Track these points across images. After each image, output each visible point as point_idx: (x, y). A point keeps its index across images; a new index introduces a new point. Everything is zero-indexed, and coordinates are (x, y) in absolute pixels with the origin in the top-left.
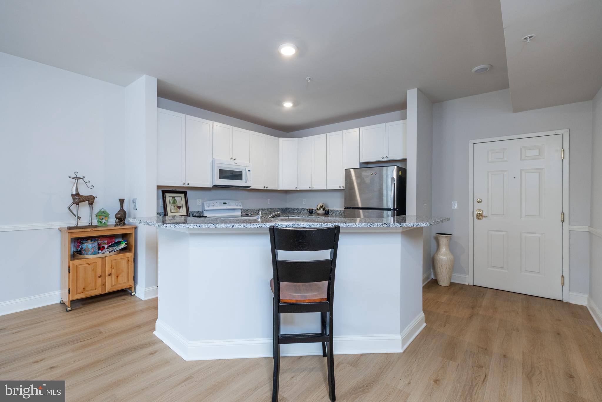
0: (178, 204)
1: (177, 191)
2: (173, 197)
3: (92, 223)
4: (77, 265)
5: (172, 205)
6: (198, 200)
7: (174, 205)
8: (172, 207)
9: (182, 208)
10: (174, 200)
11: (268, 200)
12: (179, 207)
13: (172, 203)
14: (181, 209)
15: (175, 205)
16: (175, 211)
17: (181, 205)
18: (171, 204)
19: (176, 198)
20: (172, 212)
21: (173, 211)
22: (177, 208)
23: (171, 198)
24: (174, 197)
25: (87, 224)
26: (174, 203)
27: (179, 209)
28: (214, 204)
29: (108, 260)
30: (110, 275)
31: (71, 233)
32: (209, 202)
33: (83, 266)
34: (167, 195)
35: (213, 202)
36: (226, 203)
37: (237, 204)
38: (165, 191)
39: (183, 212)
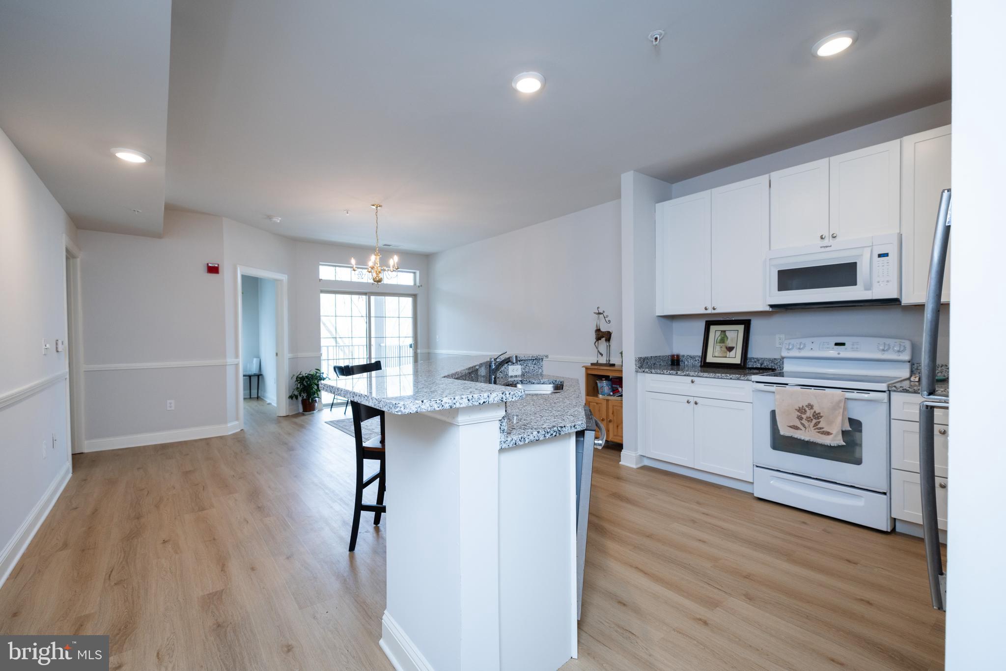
0: (730, 343)
1: (733, 320)
2: (722, 331)
3: (609, 361)
4: (589, 402)
5: (718, 344)
6: (777, 336)
7: (721, 345)
8: (718, 348)
9: (734, 351)
10: (723, 336)
12: (730, 349)
13: (718, 341)
14: (732, 353)
15: (723, 344)
16: (721, 356)
17: (734, 346)
18: (716, 343)
19: (728, 334)
20: (715, 357)
21: (716, 355)
22: (726, 350)
23: (718, 333)
24: (724, 332)
25: (605, 362)
26: (722, 341)
27: (728, 352)
28: (805, 344)
29: (610, 403)
30: (610, 421)
31: (587, 369)
32: (792, 341)
33: (593, 404)
34: (713, 328)
35: (803, 340)
36: (843, 344)
37: (881, 348)
38: (712, 321)
39: (735, 358)
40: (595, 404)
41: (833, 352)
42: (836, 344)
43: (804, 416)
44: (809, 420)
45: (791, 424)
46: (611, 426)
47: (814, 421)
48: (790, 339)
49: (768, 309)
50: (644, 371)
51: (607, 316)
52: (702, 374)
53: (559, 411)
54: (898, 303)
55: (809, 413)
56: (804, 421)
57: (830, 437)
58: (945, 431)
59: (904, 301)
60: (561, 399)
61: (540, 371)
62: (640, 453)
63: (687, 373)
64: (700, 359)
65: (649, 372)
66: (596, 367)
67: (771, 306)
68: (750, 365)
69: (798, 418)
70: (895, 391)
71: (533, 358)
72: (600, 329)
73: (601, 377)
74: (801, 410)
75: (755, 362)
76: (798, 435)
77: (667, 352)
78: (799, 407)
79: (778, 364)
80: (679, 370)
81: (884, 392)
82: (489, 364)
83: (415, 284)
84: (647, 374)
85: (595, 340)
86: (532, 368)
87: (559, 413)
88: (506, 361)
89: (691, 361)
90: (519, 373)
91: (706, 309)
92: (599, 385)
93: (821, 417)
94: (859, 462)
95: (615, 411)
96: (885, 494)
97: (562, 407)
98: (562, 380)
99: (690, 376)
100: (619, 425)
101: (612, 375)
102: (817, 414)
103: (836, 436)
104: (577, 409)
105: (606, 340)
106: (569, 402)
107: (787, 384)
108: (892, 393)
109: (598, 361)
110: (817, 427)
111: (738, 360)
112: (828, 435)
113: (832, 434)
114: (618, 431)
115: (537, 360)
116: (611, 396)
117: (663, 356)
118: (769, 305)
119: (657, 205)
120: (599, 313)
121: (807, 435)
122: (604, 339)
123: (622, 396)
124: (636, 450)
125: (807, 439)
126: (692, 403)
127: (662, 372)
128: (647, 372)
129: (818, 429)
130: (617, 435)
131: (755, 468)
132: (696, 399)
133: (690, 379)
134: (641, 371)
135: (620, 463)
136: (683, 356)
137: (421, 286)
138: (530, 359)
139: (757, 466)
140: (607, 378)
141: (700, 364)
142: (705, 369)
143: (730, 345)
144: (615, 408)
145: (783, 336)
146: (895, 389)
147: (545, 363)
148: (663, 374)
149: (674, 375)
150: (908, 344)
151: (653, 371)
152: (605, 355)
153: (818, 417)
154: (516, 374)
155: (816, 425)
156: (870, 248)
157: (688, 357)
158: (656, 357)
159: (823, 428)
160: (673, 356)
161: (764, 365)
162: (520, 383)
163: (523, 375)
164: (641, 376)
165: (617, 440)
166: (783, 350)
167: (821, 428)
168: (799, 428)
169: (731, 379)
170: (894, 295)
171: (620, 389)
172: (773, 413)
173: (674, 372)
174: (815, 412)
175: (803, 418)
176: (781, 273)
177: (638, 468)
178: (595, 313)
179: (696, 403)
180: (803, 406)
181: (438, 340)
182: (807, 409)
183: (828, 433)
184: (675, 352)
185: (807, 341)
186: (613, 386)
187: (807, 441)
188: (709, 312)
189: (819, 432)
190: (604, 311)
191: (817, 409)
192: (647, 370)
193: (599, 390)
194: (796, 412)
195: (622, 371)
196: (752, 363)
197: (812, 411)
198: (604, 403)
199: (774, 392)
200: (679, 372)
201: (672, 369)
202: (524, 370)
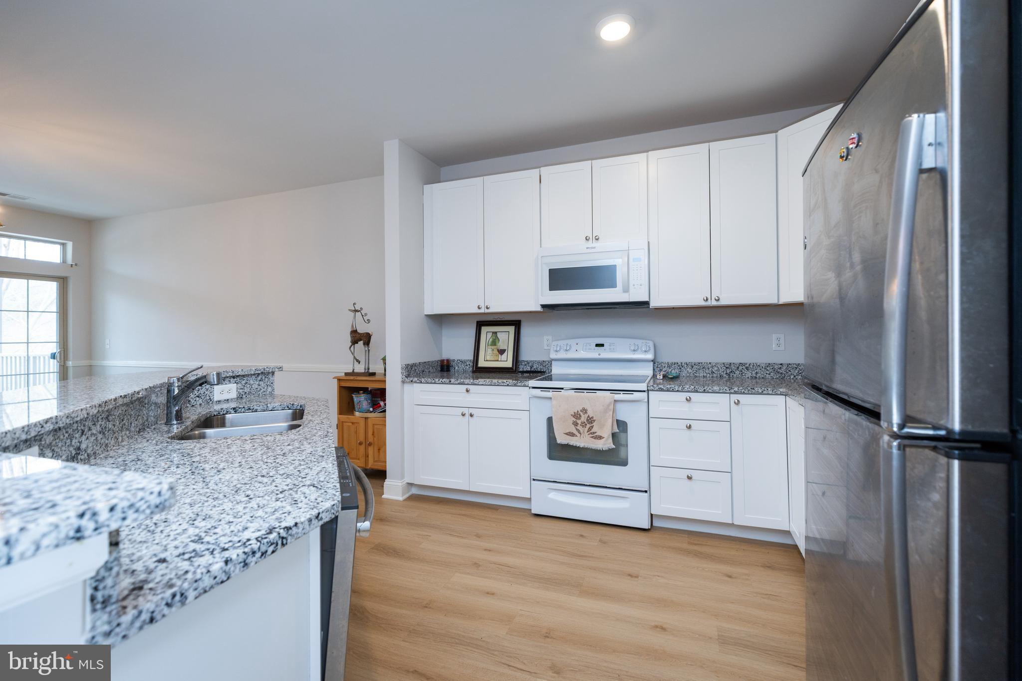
0: (501, 346)
1: (503, 321)
2: (493, 332)
3: (368, 369)
4: (342, 422)
5: (490, 347)
6: (545, 338)
7: (493, 347)
8: (489, 351)
9: (505, 354)
10: (494, 338)
11: (773, 335)
12: (502, 352)
13: (490, 343)
14: (504, 356)
15: (495, 347)
16: (494, 359)
17: (505, 348)
18: (488, 345)
19: (499, 335)
20: (486, 360)
21: (488, 359)
22: (497, 353)
23: (490, 335)
24: (495, 333)
25: (363, 371)
26: (494, 343)
27: (500, 355)
28: (570, 346)
29: (370, 422)
30: (370, 444)
31: (339, 380)
32: (561, 343)
33: (347, 424)
34: (484, 330)
35: (570, 342)
36: (602, 345)
37: (632, 348)
38: (483, 322)
39: (507, 361)
40: (351, 424)
41: (595, 354)
42: (597, 345)
43: (579, 422)
44: (584, 425)
45: (567, 431)
46: (371, 450)
47: (588, 426)
48: (558, 340)
49: (539, 309)
50: (412, 381)
51: (366, 314)
52: (478, 381)
53: (288, 476)
54: (646, 306)
55: (584, 418)
56: (579, 427)
57: (603, 440)
58: (690, 425)
59: (653, 304)
60: (297, 444)
61: (270, 389)
62: (408, 480)
63: (462, 380)
64: (471, 364)
65: (418, 381)
66: (352, 378)
67: (543, 306)
68: (521, 368)
69: (573, 424)
70: (653, 390)
71: (257, 372)
72: (356, 330)
73: (357, 390)
74: (577, 416)
75: (525, 365)
76: (574, 441)
77: (435, 357)
78: (575, 413)
79: (547, 366)
80: (451, 378)
81: (644, 391)
82: (169, 387)
83: (64, 261)
84: (415, 385)
85: (350, 344)
86: (256, 386)
87: (289, 481)
88: (201, 382)
89: (462, 366)
90: (234, 395)
91: (479, 308)
92: (355, 399)
93: (594, 421)
94: (624, 463)
95: (375, 430)
96: (646, 492)
97: (297, 463)
98: (302, 402)
99: (464, 384)
100: (381, 448)
101: (371, 386)
102: (590, 419)
103: (607, 439)
104: (323, 464)
105: (364, 344)
106: (311, 450)
107: (562, 389)
108: (650, 392)
109: (354, 370)
110: (591, 431)
111: (509, 364)
112: (600, 439)
113: (604, 438)
114: (379, 455)
115: (265, 374)
116: (371, 412)
117: (433, 362)
118: (541, 305)
119: (425, 186)
120: (356, 311)
121: (582, 441)
122: (362, 342)
123: (385, 411)
124: (403, 477)
125: (582, 445)
126: (467, 415)
127: (433, 381)
128: (416, 382)
129: (591, 433)
130: (378, 461)
131: (532, 482)
132: (472, 411)
133: (464, 387)
134: (408, 381)
135: (384, 496)
136: (454, 361)
137: (76, 265)
138: (253, 373)
139: (534, 480)
140: (365, 390)
141: (471, 369)
142: (478, 375)
143: (502, 348)
144: (376, 427)
145: (550, 338)
146: (653, 388)
147: (278, 377)
148: (434, 383)
149: (448, 384)
150: (651, 344)
151: (423, 380)
152: (363, 362)
153: (592, 421)
154: (226, 398)
155: (590, 429)
156: (627, 251)
157: (459, 361)
158: (425, 363)
159: (596, 432)
160: (442, 361)
161: (533, 368)
162: (233, 412)
163: (240, 397)
164: (407, 387)
165: (378, 466)
166: (552, 351)
167: (594, 433)
168: (575, 434)
169: (508, 385)
170: (645, 298)
171: (382, 403)
172: (550, 420)
173: (447, 381)
174: (589, 416)
175: (578, 424)
176: (552, 272)
177: (405, 500)
178: (350, 310)
179: (471, 415)
180: (578, 411)
181: (108, 347)
182: (581, 414)
183: (600, 438)
184: (445, 356)
185: (572, 342)
186: (373, 399)
187: (582, 448)
188: (482, 311)
189: (592, 437)
190: (361, 309)
191: (590, 413)
192: (416, 379)
193: (356, 406)
194: (572, 417)
195: (385, 381)
196: (522, 367)
197: (586, 416)
198: (362, 422)
199: (551, 398)
200: (453, 380)
201: (442, 377)
202: (241, 391)
